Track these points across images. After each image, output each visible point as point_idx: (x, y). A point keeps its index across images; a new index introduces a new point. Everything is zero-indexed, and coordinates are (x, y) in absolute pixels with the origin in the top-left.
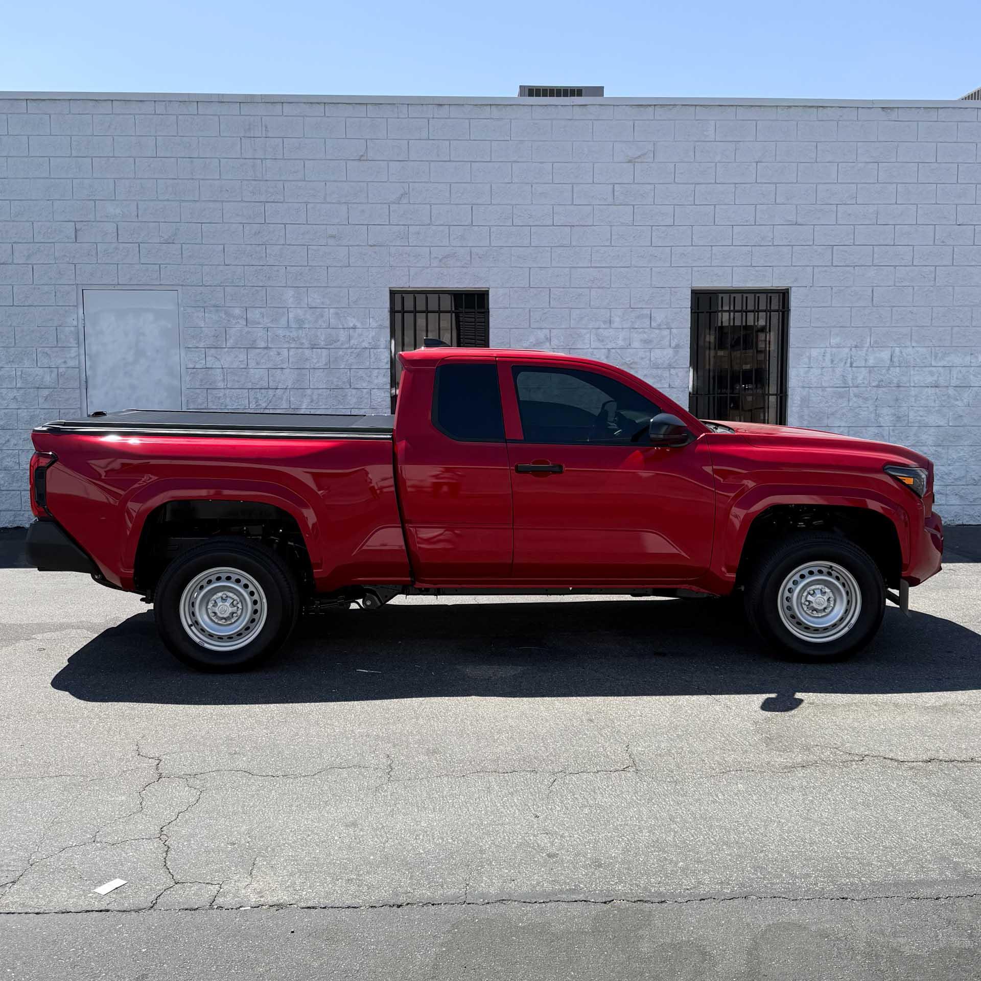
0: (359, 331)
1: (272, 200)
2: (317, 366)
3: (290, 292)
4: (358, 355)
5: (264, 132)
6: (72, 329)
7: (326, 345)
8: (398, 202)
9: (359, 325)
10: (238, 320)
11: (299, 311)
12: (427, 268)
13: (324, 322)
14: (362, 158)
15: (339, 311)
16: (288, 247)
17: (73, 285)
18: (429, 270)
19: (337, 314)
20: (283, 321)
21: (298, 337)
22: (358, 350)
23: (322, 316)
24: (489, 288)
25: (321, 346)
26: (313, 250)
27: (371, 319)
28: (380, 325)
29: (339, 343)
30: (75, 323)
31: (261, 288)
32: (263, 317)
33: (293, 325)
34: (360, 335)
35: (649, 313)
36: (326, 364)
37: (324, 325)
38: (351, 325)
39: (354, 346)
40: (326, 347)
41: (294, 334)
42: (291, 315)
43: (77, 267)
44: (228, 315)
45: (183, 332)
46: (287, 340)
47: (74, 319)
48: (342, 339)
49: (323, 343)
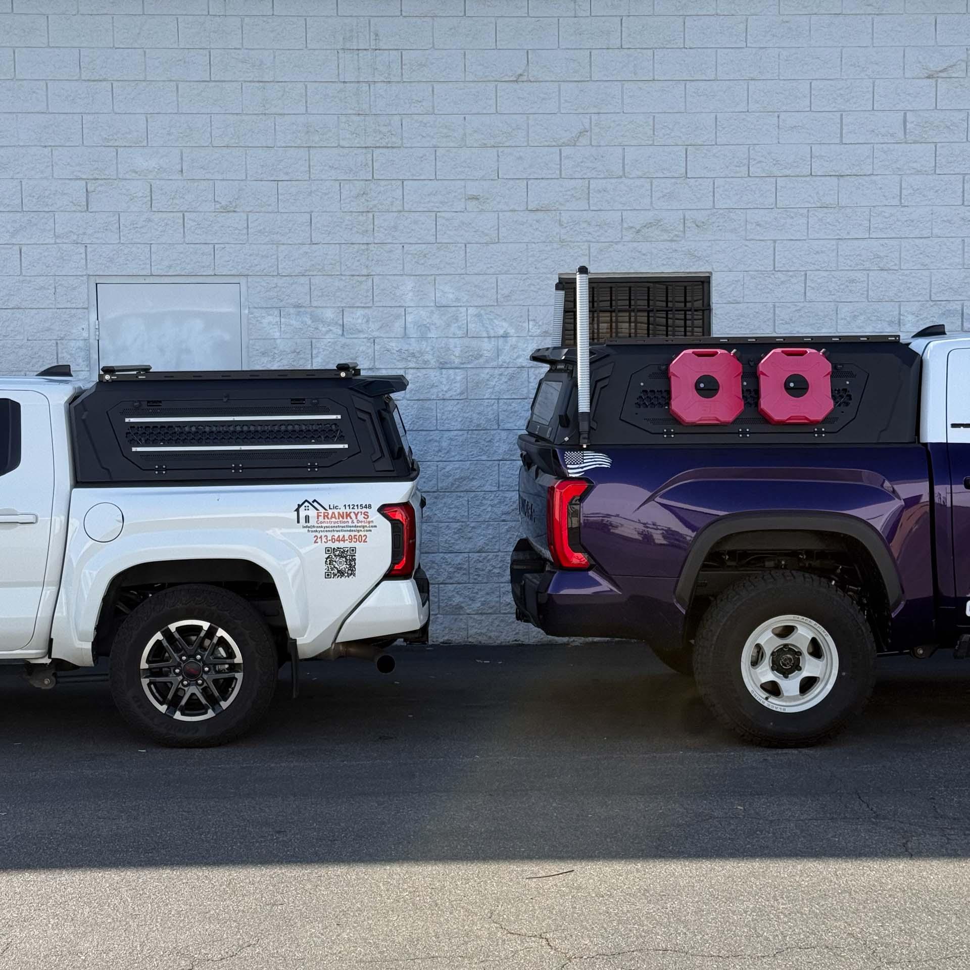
0: (512, 341)
1: (384, 144)
2: (447, 396)
3: (409, 284)
4: (512, 377)
5: (373, 43)
6: (81, 344)
7: (463, 364)
8: (573, 143)
9: (512, 331)
10: (331, 328)
11: (423, 313)
12: (617, 243)
13: (459, 328)
14: (521, 79)
15: (482, 312)
16: (406, 214)
17: (82, 276)
18: (619, 247)
19: (479, 316)
20: (398, 326)
21: (420, 352)
22: (510, 371)
23: (457, 320)
24: (711, 273)
25: (453, 365)
26: (444, 218)
27: (531, 323)
28: (546, 332)
29: (482, 360)
30: (85, 335)
31: (364, 278)
32: (368, 321)
33: (412, 332)
34: (514, 347)
35: (959, 308)
36: (461, 394)
37: (459, 333)
38: (501, 332)
39: (505, 365)
40: (462, 366)
41: (414, 346)
42: (410, 319)
43: (89, 250)
44: (315, 319)
45: (248, 347)
46: (404, 356)
47: (83, 329)
48: (486, 354)
49: (457, 361)
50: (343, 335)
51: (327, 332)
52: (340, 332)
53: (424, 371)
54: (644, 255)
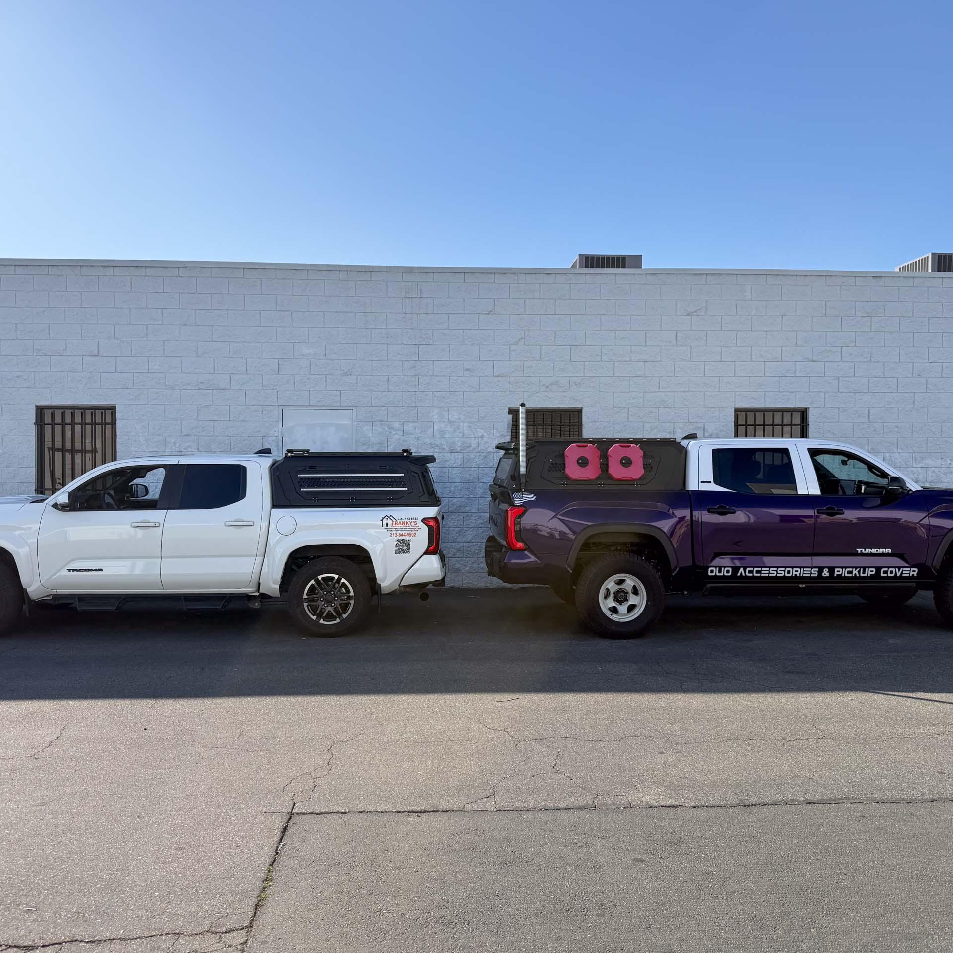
0: (486, 439)
1: (424, 343)
2: (454, 466)
3: (436, 411)
4: (485, 457)
5: (419, 294)
6: (275, 438)
8: (516, 344)
9: (486, 435)
10: (398, 432)
11: (443, 425)
12: (537, 392)
13: (460, 432)
14: (492, 313)
15: (471, 425)
16: (435, 377)
17: (275, 405)
18: (538, 394)
19: (469, 427)
20: (430, 431)
21: (440, 444)
22: (485, 454)
23: (459, 429)
24: (582, 407)
25: (457, 451)
26: (453, 379)
27: (495, 431)
28: (502, 435)
29: (471, 448)
30: (276, 434)
31: (414, 408)
32: (415, 429)
33: (437, 434)
34: (486, 443)
35: (702, 426)
36: (461, 465)
37: (460, 435)
38: (480, 435)
39: (482, 451)
40: (461, 451)
41: (438, 442)
42: (436, 428)
43: (279, 393)
44: (389, 428)
45: (356, 441)
46: (432, 446)
47: (275, 431)
48: (473, 446)
49: (459, 449)
50: (403, 435)
51: (395, 434)
52: (402, 434)
53: (442, 454)
54: (550, 398)
